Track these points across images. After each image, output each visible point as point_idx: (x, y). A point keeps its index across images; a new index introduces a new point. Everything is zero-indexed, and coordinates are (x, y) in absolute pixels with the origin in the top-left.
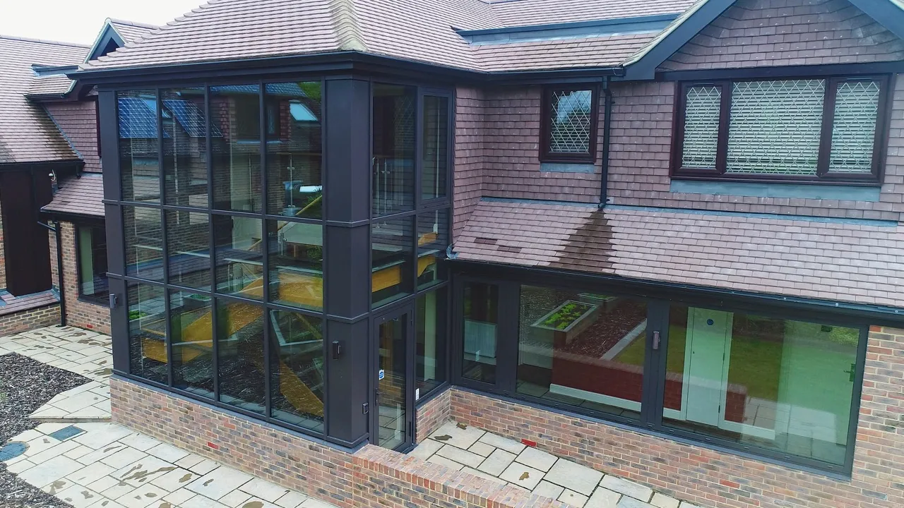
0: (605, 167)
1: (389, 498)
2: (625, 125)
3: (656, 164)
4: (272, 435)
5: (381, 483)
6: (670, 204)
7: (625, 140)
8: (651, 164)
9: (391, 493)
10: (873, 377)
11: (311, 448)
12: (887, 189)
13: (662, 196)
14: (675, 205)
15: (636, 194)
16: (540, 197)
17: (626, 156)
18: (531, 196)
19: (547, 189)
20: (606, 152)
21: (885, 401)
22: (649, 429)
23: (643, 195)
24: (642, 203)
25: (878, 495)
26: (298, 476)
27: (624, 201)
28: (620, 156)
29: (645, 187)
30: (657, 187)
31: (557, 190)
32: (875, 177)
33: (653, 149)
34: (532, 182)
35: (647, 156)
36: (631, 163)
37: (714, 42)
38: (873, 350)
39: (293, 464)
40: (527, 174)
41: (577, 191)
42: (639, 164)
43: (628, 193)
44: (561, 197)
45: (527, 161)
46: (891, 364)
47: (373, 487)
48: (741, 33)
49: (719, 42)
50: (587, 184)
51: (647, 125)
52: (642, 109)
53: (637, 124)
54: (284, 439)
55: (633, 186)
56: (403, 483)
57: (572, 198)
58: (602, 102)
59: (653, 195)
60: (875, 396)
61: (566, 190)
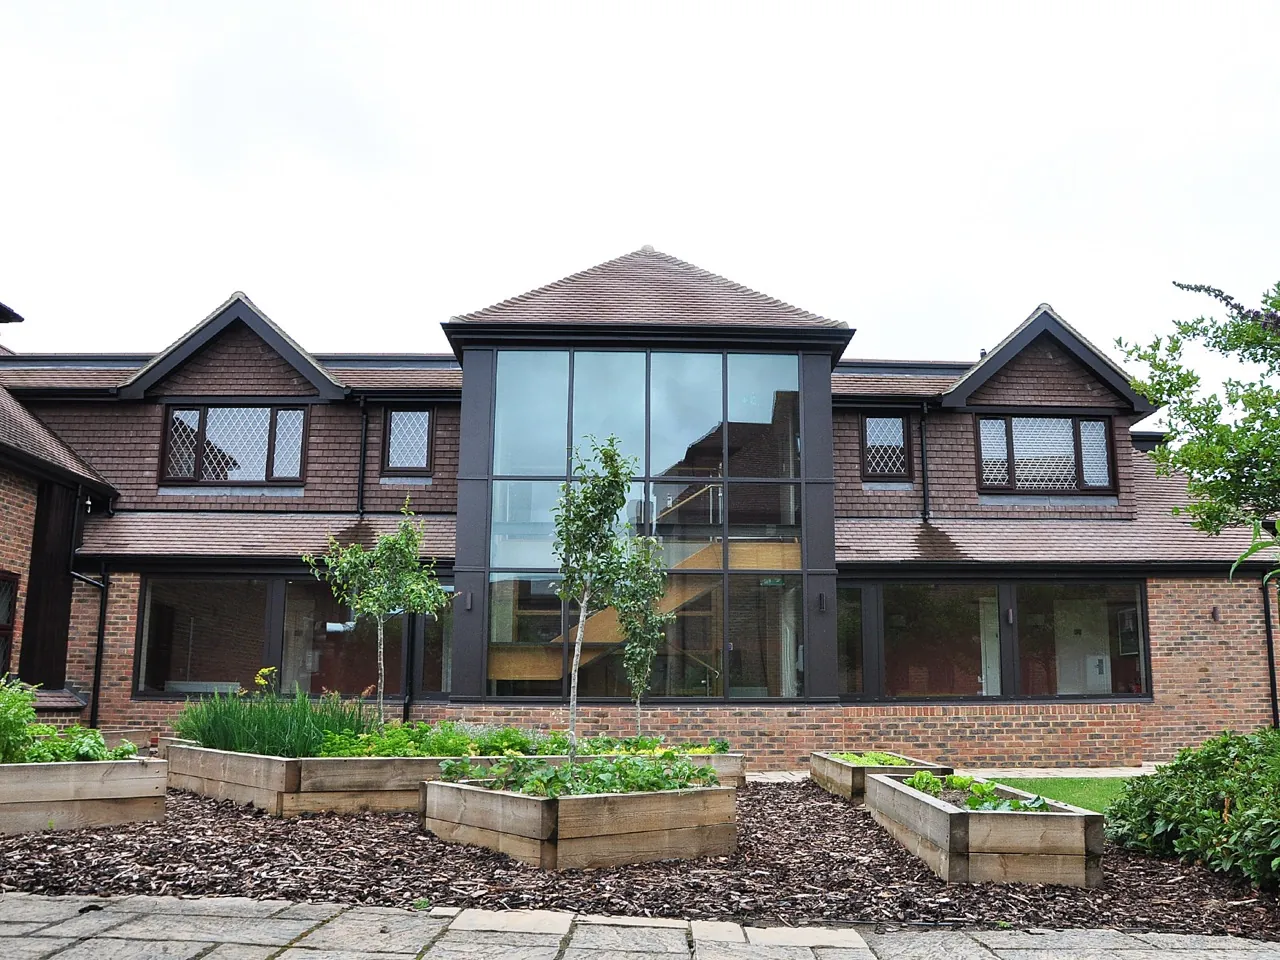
0: (924, 485)
1: (887, 739)
2: (936, 448)
3: (966, 481)
4: (735, 715)
5: (876, 726)
6: (980, 515)
7: (938, 461)
8: (961, 481)
9: (889, 733)
10: (1156, 618)
11: (790, 714)
12: (1123, 496)
13: (973, 508)
14: (984, 515)
15: (952, 508)
16: (865, 514)
17: (940, 474)
18: (855, 514)
19: (872, 507)
20: (924, 471)
21: (1164, 634)
22: (1012, 700)
23: (958, 508)
24: (958, 515)
25: (1171, 707)
26: (773, 753)
27: (942, 515)
28: (935, 474)
29: (959, 501)
30: (968, 501)
31: (881, 507)
32: (1113, 489)
33: (962, 468)
34: (855, 500)
35: (958, 474)
36: (944, 481)
37: (996, 384)
38: (1153, 597)
39: (766, 740)
40: (850, 493)
41: (899, 507)
42: (951, 481)
43: (945, 507)
44: (885, 514)
45: (849, 480)
46: (1163, 606)
47: (867, 734)
48: (1014, 380)
49: (1000, 386)
50: (909, 500)
51: (955, 448)
52: (949, 435)
53: (947, 447)
54: (753, 714)
55: (949, 501)
56: (900, 719)
57: (896, 514)
58: (914, 428)
59: (966, 508)
60: (1159, 631)
61: (890, 507)
